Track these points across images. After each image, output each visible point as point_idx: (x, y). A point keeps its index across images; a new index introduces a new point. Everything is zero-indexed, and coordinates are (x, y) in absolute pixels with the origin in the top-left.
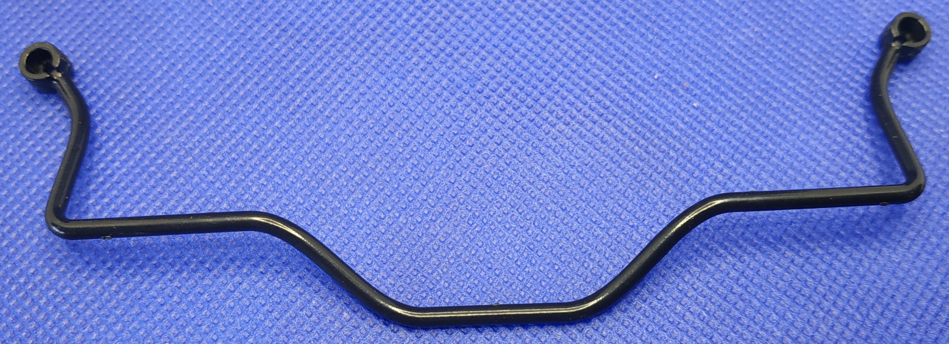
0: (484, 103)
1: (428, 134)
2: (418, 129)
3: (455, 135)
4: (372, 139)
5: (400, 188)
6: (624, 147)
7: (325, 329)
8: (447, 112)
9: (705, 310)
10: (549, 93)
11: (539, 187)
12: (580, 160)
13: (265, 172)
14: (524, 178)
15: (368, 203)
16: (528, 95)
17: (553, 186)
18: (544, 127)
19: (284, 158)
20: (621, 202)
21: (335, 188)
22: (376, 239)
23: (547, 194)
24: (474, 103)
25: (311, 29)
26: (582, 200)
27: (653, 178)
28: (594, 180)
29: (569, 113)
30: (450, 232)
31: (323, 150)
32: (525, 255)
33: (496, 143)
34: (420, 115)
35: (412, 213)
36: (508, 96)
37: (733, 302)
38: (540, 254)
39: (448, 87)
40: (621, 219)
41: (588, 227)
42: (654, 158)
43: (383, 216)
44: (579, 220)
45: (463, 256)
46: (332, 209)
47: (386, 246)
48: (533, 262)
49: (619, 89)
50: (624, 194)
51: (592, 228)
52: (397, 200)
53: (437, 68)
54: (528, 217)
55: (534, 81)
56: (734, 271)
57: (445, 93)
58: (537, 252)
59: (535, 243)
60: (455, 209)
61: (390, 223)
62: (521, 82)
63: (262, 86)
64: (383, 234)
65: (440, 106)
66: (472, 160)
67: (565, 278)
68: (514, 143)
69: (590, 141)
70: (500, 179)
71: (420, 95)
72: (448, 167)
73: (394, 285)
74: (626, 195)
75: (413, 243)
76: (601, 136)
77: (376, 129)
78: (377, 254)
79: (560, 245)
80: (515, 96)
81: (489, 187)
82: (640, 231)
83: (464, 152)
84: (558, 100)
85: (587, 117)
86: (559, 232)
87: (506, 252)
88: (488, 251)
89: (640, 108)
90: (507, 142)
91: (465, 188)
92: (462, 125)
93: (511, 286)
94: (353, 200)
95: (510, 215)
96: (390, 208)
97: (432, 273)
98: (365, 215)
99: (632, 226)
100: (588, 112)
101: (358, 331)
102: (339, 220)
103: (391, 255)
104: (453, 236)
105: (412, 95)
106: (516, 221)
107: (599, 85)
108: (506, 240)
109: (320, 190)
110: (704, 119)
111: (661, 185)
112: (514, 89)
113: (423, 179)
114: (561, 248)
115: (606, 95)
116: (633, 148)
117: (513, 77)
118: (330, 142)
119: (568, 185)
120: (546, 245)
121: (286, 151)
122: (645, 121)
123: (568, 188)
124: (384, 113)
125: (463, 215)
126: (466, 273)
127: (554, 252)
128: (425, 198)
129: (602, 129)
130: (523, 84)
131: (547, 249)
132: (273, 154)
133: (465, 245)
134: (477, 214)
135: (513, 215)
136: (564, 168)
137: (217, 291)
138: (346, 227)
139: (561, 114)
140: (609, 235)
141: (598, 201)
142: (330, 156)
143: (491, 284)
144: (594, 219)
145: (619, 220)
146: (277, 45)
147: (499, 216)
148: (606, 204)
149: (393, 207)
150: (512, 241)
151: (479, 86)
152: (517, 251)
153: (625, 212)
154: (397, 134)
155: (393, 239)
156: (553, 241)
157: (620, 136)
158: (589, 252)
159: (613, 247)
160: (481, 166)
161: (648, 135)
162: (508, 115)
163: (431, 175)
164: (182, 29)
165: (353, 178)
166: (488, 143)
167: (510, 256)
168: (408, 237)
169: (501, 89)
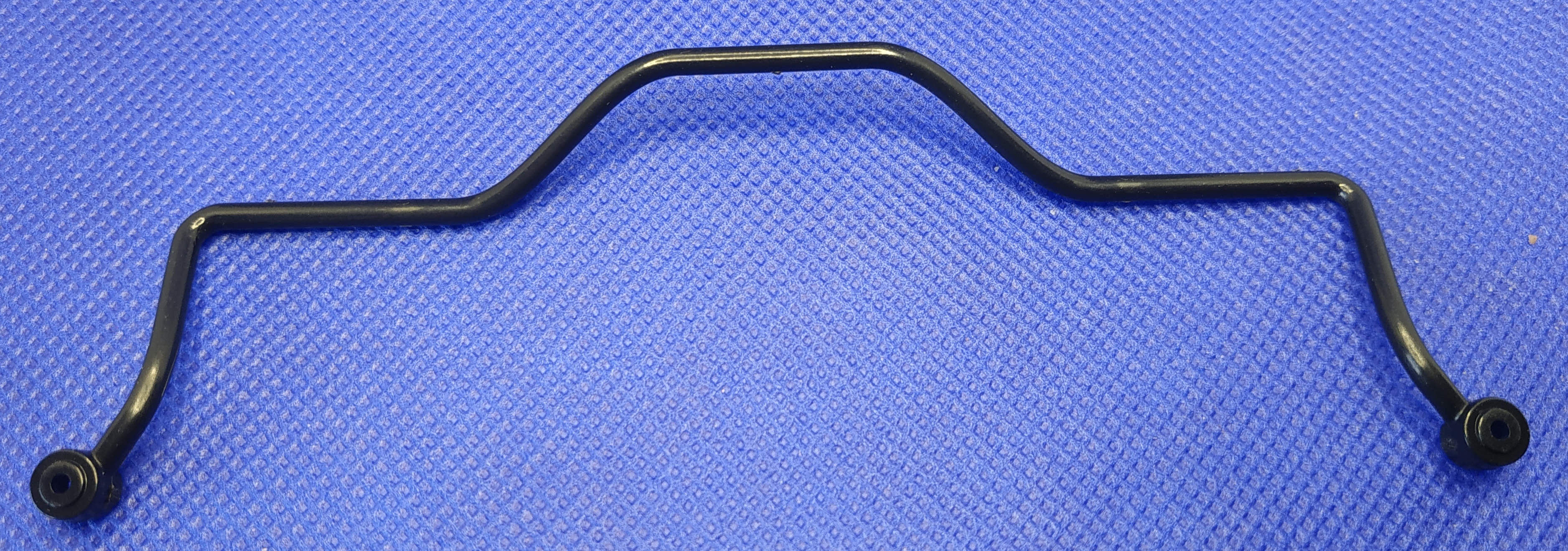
0: (741, 202)
1: (656, 247)
2: (643, 239)
3: (697, 248)
4: (574, 252)
5: (612, 326)
6: (946, 273)
7: (496, 533)
8: (687, 214)
9: (1054, 520)
10: (838, 189)
11: (818, 330)
12: (879, 291)
13: (415, 297)
14: (796, 315)
15: (564, 347)
16: (806, 192)
17: (839, 329)
18: (827, 241)
19: (443, 277)
20: (937, 356)
21: (517, 324)
22: (575, 401)
23: (829, 340)
24: (726, 202)
25: (490, 84)
26: (879, 350)
27: (985, 321)
28: (899, 322)
29: (865, 220)
30: (684, 393)
31: (501, 266)
32: (793, 430)
33: (756, 262)
34: (646, 217)
35: (629, 364)
36: (777, 193)
37: (1095, 509)
38: (815, 429)
39: (689, 176)
40: (937, 381)
41: (887, 392)
42: (988, 290)
43: (586, 368)
44: (875, 381)
45: (702, 430)
46: (512, 355)
47: (590, 412)
48: (805, 441)
49: (941, 186)
50: (942, 343)
51: (892, 392)
52: (608, 344)
53: (673, 148)
54: (800, 375)
55: (816, 172)
56: (1100, 464)
57: (685, 186)
58: (811, 426)
59: (809, 414)
60: (693, 359)
61: (597, 377)
62: (796, 172)
63: (414, 168)
64: (586, 394)
65: (676, 205)
66: (721, 287)
67: (851, 466)
68: (783, 264)
69: (895, 263)
70: (760, 316)
71: (647, 188)
72: (685, 297)
73: (599, 471)
74: (945, 344)
75: (630, 408)
76: (912, 256)
77: (581, 237)
78: (576, 423)
79: (846, 417)
80: (787, 192)
81: (744, 328)
82: (963, 399)
83: (709, 274)
84: (851, 201)
85: (892, 227)
86: (845, 399)
87: (766, 426)
88: (739, 423)
89: (971, 215)
90: (773, 262)
91: (708, 329)
92: (708, 234)
93: (771, 476)
94: (543, 342)
95: (772, 371)
96: (597, 356)
97: (655, 455)
98: (560, 366)
99: (953, 392)
100: (894, 219)
101: (543, 538)
102: (521, 372)
103: (597, 426)
104: (688, 400)
105: (635, 188)
106: (782, 379)
107: (911, 180)
108: (766, 409)
109: (494, 327)
110: (1065, 234)
111: (997, 331)
112: (786, 182)
113: (647, 314)
114: (846, 422)
115: (921, 196)
116: (958, 275)
117: (785, 163)
118: (512, 255)
119: (860, 327)
120: (825, 417)
121: (446, 266)
122: (978, 235)
123: (861, 333)
124: (594, 214)
125: (705, 369)
126: (705, 455)
127: (836, 428)
128: (649, 342)
129: (914, 246)
130: (800, 175)
131: (826, 423)
132: (428, 270)
133: (706, 414)
134: (725, 368)
135: (778, 371)
136: (856, 303)
137: (339, 472)
138: (532, 383)
139: (854, 221)
140: (918, 404)
141: (904, 352)
142: (511, 276)
143: (742, 473)
144: (896, 381)
145: (933, 382)
146: (437, 108)
147: (757, 372)
148: (915, 358)
149: (602, 356)
150: (775, 410)
151: (734, 178)
152: (782, 425)
153: (942, 370)
154: (610, 245)
155: (600, 402)
156: (834, 410)
157: (940, 257)
158: (887, 429)
159: (922, 423)
160: (733, 297)
161: (981, 256)
162: (776, 221)
163: (660, 308)
164: (300, 80)
165: (543, 310)
166: (744, 263)
167: (772, 431)
168: (622, 399)
169: (767, 182)
